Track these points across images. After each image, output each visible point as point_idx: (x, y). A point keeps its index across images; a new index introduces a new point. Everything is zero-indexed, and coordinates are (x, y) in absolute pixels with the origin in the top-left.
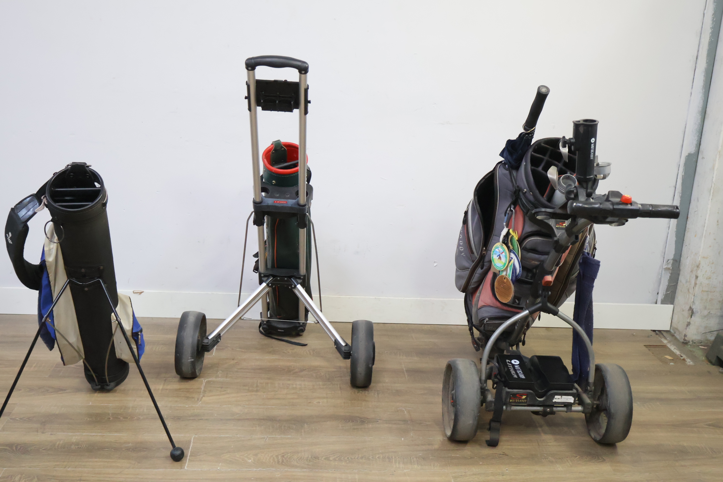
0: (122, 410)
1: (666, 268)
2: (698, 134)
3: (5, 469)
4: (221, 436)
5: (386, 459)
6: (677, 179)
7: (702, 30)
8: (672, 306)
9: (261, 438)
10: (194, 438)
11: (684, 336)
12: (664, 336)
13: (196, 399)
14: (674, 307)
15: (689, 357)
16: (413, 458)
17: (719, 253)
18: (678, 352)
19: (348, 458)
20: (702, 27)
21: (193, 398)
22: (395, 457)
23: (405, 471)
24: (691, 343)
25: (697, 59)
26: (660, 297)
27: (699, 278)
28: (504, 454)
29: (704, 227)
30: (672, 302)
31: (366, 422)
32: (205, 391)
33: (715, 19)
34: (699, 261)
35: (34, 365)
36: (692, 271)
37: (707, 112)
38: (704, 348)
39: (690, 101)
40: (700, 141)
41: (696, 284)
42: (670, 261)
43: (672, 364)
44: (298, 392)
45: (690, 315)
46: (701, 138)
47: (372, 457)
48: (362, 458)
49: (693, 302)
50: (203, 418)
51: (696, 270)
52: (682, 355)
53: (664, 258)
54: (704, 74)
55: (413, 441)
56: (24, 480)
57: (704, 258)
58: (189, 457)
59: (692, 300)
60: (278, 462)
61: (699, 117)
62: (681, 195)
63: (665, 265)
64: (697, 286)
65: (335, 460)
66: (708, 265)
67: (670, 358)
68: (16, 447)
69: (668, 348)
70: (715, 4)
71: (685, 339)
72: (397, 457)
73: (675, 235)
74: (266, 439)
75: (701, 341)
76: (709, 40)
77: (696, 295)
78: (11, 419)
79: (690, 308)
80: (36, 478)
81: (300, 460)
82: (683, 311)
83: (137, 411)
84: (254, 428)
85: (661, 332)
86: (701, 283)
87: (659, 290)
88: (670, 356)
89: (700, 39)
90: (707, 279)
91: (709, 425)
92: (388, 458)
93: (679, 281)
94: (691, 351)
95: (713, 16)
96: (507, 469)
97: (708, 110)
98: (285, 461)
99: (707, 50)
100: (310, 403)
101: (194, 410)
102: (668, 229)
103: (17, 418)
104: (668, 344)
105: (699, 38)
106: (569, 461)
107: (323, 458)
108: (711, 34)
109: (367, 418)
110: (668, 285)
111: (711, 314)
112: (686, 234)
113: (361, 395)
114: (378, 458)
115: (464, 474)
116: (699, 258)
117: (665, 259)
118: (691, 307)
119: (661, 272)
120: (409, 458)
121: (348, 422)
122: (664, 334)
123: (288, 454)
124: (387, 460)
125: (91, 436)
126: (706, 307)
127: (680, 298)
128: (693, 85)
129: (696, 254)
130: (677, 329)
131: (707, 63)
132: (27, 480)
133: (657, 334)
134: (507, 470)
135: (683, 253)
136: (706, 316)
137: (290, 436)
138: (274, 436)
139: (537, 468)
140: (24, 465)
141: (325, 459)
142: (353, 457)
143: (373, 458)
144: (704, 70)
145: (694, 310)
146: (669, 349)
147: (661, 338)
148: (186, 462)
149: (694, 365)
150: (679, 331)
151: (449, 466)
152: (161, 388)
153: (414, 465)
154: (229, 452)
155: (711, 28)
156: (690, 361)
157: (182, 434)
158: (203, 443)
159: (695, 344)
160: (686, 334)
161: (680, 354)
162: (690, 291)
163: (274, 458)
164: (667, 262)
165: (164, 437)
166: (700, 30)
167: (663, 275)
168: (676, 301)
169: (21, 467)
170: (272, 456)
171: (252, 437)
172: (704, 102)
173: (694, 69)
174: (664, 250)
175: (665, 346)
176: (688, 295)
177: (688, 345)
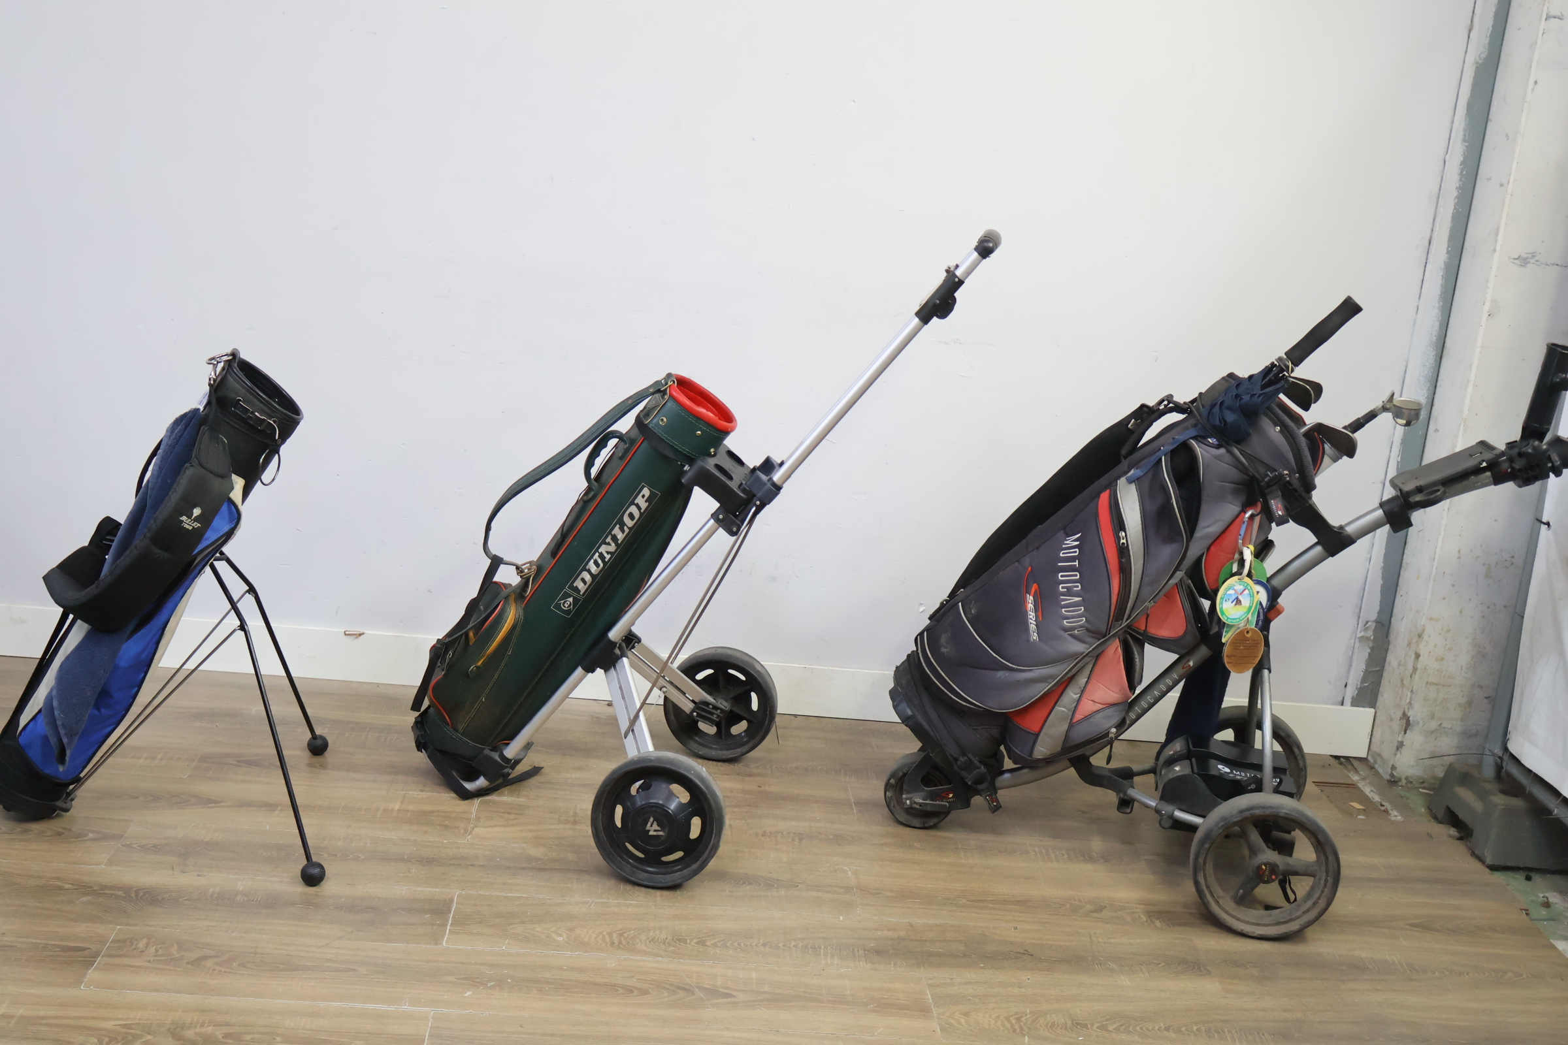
0: (325, 842)
1: (1362, 637)
2: (1429, 385)
3: (118, 927)
4: (509, 895)
6: (1387, 468)
7: (1440, 189)
8: (1372, 710)
9: (583, 903)
10: (459, 896)
11: (1392, 768)
12: (1354, 767)
13: (462, 831)
14: (1376, 713)
15: (1395, 807)
16: (858, 951)
17: (1461, 612)
18: (1377, 798)
19: (739, 944)
20: (1441, 186)
21: (457, 828)
22: (825, 947)
23: (842, 970)
24: (1404, 782)
25: (1430, 243)
26: (1350, 692)
27: (1421, 658)
28: (1026, 952)
29: (1434, 561)
30: (1372, 704)
31: (776, 886)
32: (478, 819)
33: (1464, 173)
34: (1424, 626)
35: (159, 757)
36: (1409, 645)
37: (1445, 344)
38: (1427, 794)
39: (1415, 321)
40: (1433, 398)
41: (1415, 669)
42: (1369, 624)
43: (1361, 817)
45: (1404, 728)
46: (1434, 393)
47: (782, 944)
48: (764, 945)
49: (1410, 703)
50: (475, 863)
51: (1416, 642)
52: (1384, 803)
53: (1359, 617)
54: (1442, 273)
55: (859, 922)
56: (155, 947)
57: (1431, 619)
58: (450, 926)
59: (1408, 701)
60: (612, 944)
61: (1431, 354)
63: (1360, 632)
64: (1418, 672)
65: (715, 945)
66: (1440, 634)
67: (1359, 807)
68: (137, 893)
69: (1360, 788)
70: (1467, 144)
71: (1393, 774)
72: (829, 947)
73: (1381, 576)
74: (590, 905)
75: (1423, 779)
76: (1454, 212)
77: (1414, 690)
78: (123, 845)
79: (1404, 714)
80: (176, 945)
81: (652, 943)
83: (353, 844)
84: (569, 885)
85: (1349, 759)
86: (1425, 668)
87: (1348, 679)
88: (1360, 803)
89: (1436, 208)
90: (1436, 660)
91: (1412, 925)
92: (813, 948)
93: (1387, 664)
94: (1401, 797)
95: (1461, 165)
96: (1028, 977)
97: (1448, 340)
98: (624, 942)
99: (1449, 229)
101: (459, 848)
102: (1368, 562)
103: (135, 846)
104: (1360, 782)
106: (1144, 970)
107: (695, 941)
108: (1456, 200)
109: (777, 880)
110: (1365, 670)
111: (1444, 728)
112: (1401, 573)
114: (795, 946)
115: (948, 981)
116: (1424, 620)
117: (1361, 619)
118: (1406, 712)
119: (1353, 645)
120: (851, 950)
121: (742, 884)
122: (1356, 763)
123: (630, 931)
124: (810, 951)
125: (271, 882)
126: (1434, 715)
127: (1386, 695)
128: (1421, 292)
129: (1417, 611)
130: (1379, 755)
131: (1448, 252)
132: (161, 948)
133: (1341, 764)
134: (1029, 979)
135: (1395, 611)
136: (1433, 732)
137: (635, 902)
138: (606, 901)
139: (1084, 978)
140: (153, 923)
141: (698, 943)
142: (748, 944)
143: (784, 946)
144: (1443, 266)
145: (1410, 719)
146: (1362, 790)
147: (1349, 771)
148: (445, 934)
149: (1404, 822)
150: (1383, 759)
151: (923, 966)
152: (397, 807)
153: (859, 961)
154: (523, 922)
155: (1458, 188)
156: (1396, 814)
157: (437, 888)
158: (475, 905)
159: (1409, 785)
160: (1394, 764)
161: (1379, 800)
162: (1404, 682)
163: (604, 937)
164: (1365, 626)
165: (404, 892)
166: (1437, 190)
167: (1356, 650)
168: (1380, 702)
169: (147, 925)
170: (601, 933)
171: (564, 900)
172: (1441, 324)
173: (1424, 264)
174: (1360, 602)
175: (1353, 785)
176: (1400, 691)
177: (1398, 786)
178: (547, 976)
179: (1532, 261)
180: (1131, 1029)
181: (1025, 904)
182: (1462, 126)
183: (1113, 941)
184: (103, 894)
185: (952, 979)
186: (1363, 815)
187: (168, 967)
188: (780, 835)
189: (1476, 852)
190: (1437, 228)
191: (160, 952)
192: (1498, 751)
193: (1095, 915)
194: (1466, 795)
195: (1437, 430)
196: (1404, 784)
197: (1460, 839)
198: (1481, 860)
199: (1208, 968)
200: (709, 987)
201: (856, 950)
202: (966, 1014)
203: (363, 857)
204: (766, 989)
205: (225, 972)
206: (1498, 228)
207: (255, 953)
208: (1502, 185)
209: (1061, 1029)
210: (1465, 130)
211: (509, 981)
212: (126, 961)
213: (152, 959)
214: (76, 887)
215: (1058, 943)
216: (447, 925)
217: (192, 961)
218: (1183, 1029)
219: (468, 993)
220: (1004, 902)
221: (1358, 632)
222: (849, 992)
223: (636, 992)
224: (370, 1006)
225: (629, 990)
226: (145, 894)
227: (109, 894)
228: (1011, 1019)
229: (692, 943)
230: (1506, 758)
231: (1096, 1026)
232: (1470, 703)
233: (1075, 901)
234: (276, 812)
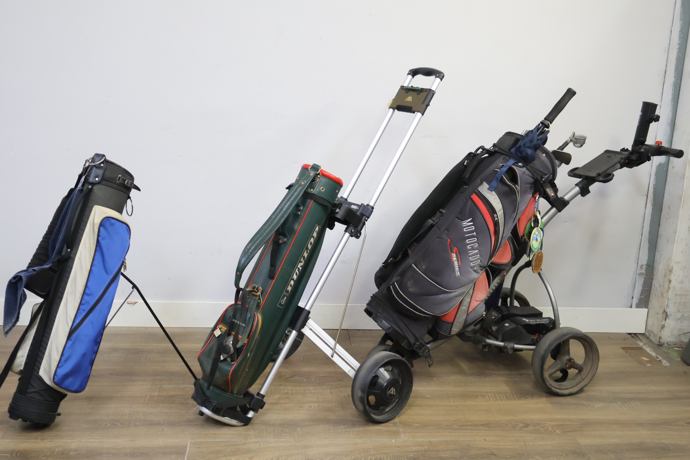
0: (119, 417)
1: (640, 273)
4: (217, 440)
6: (649, 187)
7: (669, 46)
8: (647, 310)
9: (256, 442)
10: (190, 443)
11: (659, 338)
12: (639, 338)
14: (648, 310)
15: (664, 358)
18: (654, 354)
20: (670, 44)
21: (188, 403)
22: (386, 459)
24: (666, 345)
25: (665, 73)
26: (635, 301)
27: (672, 283)
28: (493, 454)
29: (676, 233)
30: (646, 306)
31: (357, 425)
33: (681, 36)
34: (672, 266)
36: (665, 276)
37: (675, 124)
38: (678, 350)
41: (669, 288)
42: (643, 266)
43: (649, 365)
44: (290, 397)
45: (665, 317)
47: (364, 458)
49: (667, 305)
51: (669, 274)
52: (658, 357)
53: (638, 263)
54: (672, 88)
55: (403, 442)
57: (676, 262)
59: (666, 304)
61: (668, 129)
62: (652, 203)
63: (639, 271)
64: (671, 289)
66: (681, 270)
67: (646, 359)
68: (16, 454)
69: (644, 349)
70: (682, 21)
71: (660, 341)
73: (648, 242)
74: (260, 443)
75: (676, 342)
76: (677, 55)
77: (669, 298)
79: (664, 311)
83: (134, 417)
84: (249, 432)
85: (636, 334)
86: (674, 287)
87: (633, 295)
88: (647, 357)
89: (668, 55)
90: (680, 283)
91: (689, 423)
93: (653, 286)
94: (666, 353)
95: (679, 32)
97: (677, 121)
99: (675, 65)
100: (302, 407)
101: (190, 415)
102: (641, 236)
104: (644, 346)
105: (667, 54)
108: (678, 50)
110: (642, 290)
111: (684, 316)
112: (658, 240)
116: (672, 263)
117: (639, 264)
118: (666, 310)
119: (635, 277)
121: (339, 425)
122: (640, 336)
123: (282, 457)
125: (89, 442)
126: (679, 310)
127: (654, 302)
128: (662, 98)
129: (668, 259)
130: (652, 332)
131: (675, 77)
133: (632, 337)
135: (656, 259)
136: (679, 319)
138: (268, 440)
144: (672, 84)
145: (668, 313)
146: (646, 351)
147: (637, 341)
149: (670, 366)
150: (654, 334)
152: (156, 394)
154: (225, 456)
155: (679, 44)
156: (666, 362)
157: (178, 439)
158: (199, 448)
159: (670, 346)
160: (661, 336)
161: (655, 355)
162: (663, 295)
164: (641, 267)
165: (161, 443)
167: (637, 280)
168: (650, 305)
171: (246, 441)
172: (673, 114)
173: (663, 83)
174: (638, 256)
175: (641, 348)
176: (661, 300)
177: (663, 347)
181: (487, 425)
182: (679, 12)
183: (536, 443)
190: (669, 65)
193: (525, 429)
195: (673, 167)
199: (588, 455)
203: (139, 424)
210: (681, 14)
215: (508, 447)
220: (476, 425)
221: (638, 271)
226: (21, 454)
233: (513, 422)
234: (93, 402)
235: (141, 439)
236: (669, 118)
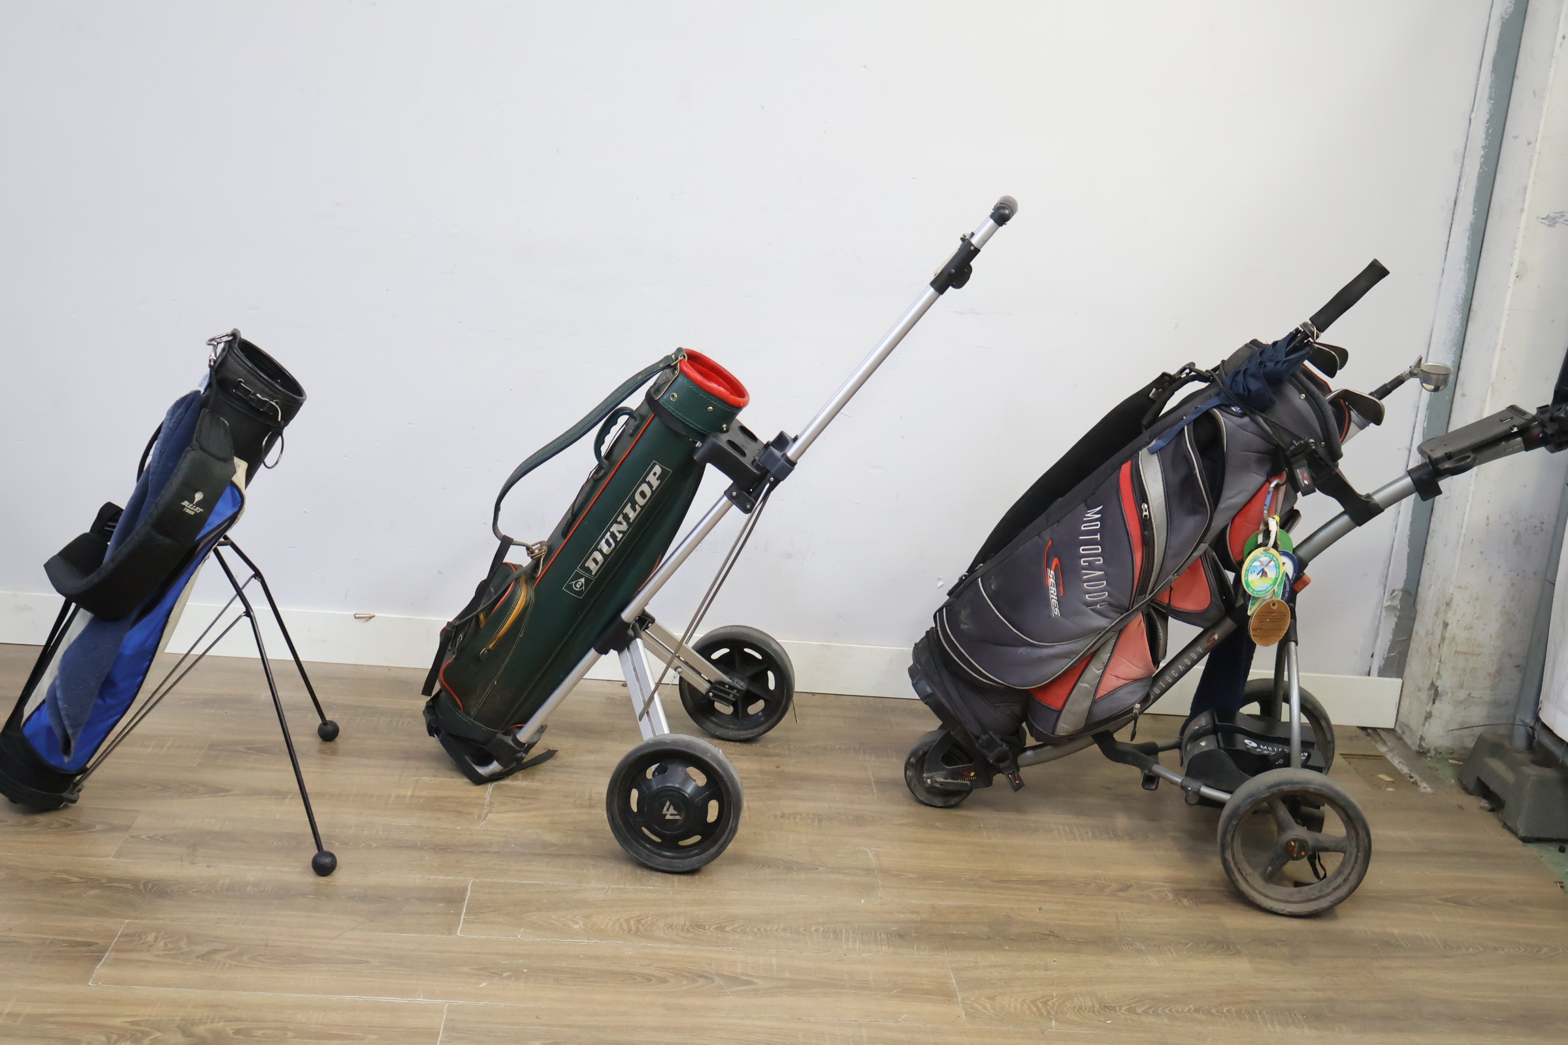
0: (337, 832)
1: (1389, 606)
2: (1455, 349)
3: (126, 921)
4: (524, 882)
5: (830, 934)
6: (1413, 434)
7: (1466, 148)
8: (1400, 681)
9: (599, 889)
10: (473, 884)
11: (1420, 739)
12: (1382, 738)
13: (476, 817)
14: (1403, 683)
15: (1425, 779)
16: (880, 934)
17: (1490, 579)
18: (1405, 770)
19: (759, 929)
20: (1466, 146)
21: (470, 814)
22: (846, 931)
23: (864, 955)
24: (1433, 753)
25: (1455, 204)
26: (1377, 663)
27: (1449, 628)
28: (1051, 933)
29: (1462, 528)
30: (1400, 674)
31: (796, 869)
32: (491, 804)
33: (1491, 131)
34: (1452, 594)
35: (168, 745)
36: (1437, 614)
37: (1472, 307)
38: (1457, 764)
39: (1440, 285)
40: (1460, 362)
41: (1443, 638)
42: (1396, 592)
43: (1390, 789)
45: (1432, 698)
46: (1461, 357)
47: (803, 928)
48: (785, 930)
49: (1438, 673)
50: (488, 850)
51: (1444, 611)
52: (1413, 775)
53: (1385, 586)
54: (1468, 235)
55: (881, 905)
56: (163, 941)
57: (1460, 587)
58: (465, 915)
59: (1436, 670)
60: (630, 931)
61: (1458, 318)
63: (1387, 601)
64: (1446, 642)
65: (734, 931)
66: (1469, 602)
67: (1388, 779)
68: (145, 885)
69: (1388, 760)
70: (1493, 102)
71: (1421, 745)
72: (850, 932)
73: (1407, 544)
74: (607, 892)
75: (1453, 749)
76: (1481, 168)
77: (1443, 659)
78: (131, 837)
79: (1432, 684)
80: (185, 939)
81: (670, 929)
82: (1419, 690)
83: (366, 832)
84: (585, 871)
85: (1376, 731)
86: (1454, 637)
87: (1374, 649)
88: (1389, 775)
89: (1462, 167)
90: (1465, 629)
91: (1447, 900)
93: (1414, 633)
94: (1430, 768)
95: (1487, 123)
96: (1055, 959)
97: (1474, 303)
98: (641, 929)
99: (1475, 189)
101: (472, 835)
102: (1394, 530)
103: (143, 837)
104: (1388, 753)
105: (1460, 166)
106: (1172, 950)
107: (714, 927)
108: (1482, 159)
109: (797, 863)
110: (1392, 640)
111: (1474, 697)
112: (1429, 540)
113: (787, 821)
114: (815, 930)
115: (973, 964)
116: (1452, 588)
117: (1387, 588)
118: (1435, 682)
119: (1379, 614)
120: (873, 933)
121: (761, 868)
122: (1383, 734)
123: (647, 918)
124: (831, 936)
125: (282, 872)
126: (1463, 684)
127: (1414, 665)
128: (1446, 255)
129: (1445, 579)
130: (1407, 726)
131: (1474, 213)
132: (170, 942)
133: (1368, 735)
134: (1055, 961)
135: (1422, 579)
136: (1462, 702)
137: (652, 888)
138: (622, 886)
139: (1111, 960)
140: (162, 916)
141: (716, 929)
142: (768, 929)
143: (805, 930)
144: (1469, 227)
145: (1439, 689)
146: (1390, 762)
147: (1377, 742)
148: (459, 924)
149: (1434, 794)
150: (1411, 730)
151: (947, 949)
152: (409, 793)
153: (882, 945)
154: (539, 910)
155: (1484, 147)
156: (1426, 786)
157: (450, 876)
158: (489, 893)
159: (1438, 756)
160: (1423, 735)
161: (1408, 772)
162: (1432, 652)
163: (621, 924)
164: (1391, 594)
165: (417, 881)
166: (1463, 149)
167: (1383, 619)
168: (1408, 671)
169: (156, 919)
170: (618, 920)
171: (580, 886)
172: (1467, 286)
173: (1450, 225)
174: (1386, 571)
175: (1381, 756)
176: (1428, 660)
177: (1427, 758)
178: (564, 965)
179: (1561, 220)
180: (1160, 1011)
181: (1050, 884)
182: (1488, 83)
183: (1139, 920)
184: (111, 887)
185: (976, 962)
186: (1392, 788)
187: (179, 962)
188: (798, 816)
189: (1508, 824)
190: (1462, 188)
191: (170, 946)
192: (1530, 721)
193: (1121, 894)
194: (1497, 766)
195: (1463, 395)
196: (1433, 755)
197: (1492, 810)
198: (1513, 831)
199: (1238, 947)
200: (729, 974)
201: (878, 934)
202: (992, 998)
203: (375, 845)
204: (787, 975)
205: (235, 966)
206: (1526, 188)
207: (266, 946)
208: (1529, 143)
209: (1089, 1012)
210: (1491, 87)
211: (525, 970)
212: (134, 956)
213: (161, 953)
214: (84, 880)
215: (1083, 924)
216: (461, 915)
217: (202, 955)
218: (1213, 1011)
219: (484, 984)
220: (1028, 882)
221: (1385, 601)
222: (871, 977)
223: (654, 981)
224: (383, 999)
225: (648, 979)
226: (153, 886)
227: (117, 887)
228: (1038, 1002)
229: (711, 929)
230: (1538, 727)
231: (1124, 1008)
232: (1499, 672)
233: (1101, 880)
234: (287, 800)
235: (378, 873)
236: (1460, 295)
